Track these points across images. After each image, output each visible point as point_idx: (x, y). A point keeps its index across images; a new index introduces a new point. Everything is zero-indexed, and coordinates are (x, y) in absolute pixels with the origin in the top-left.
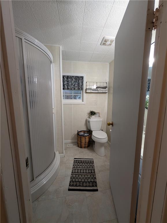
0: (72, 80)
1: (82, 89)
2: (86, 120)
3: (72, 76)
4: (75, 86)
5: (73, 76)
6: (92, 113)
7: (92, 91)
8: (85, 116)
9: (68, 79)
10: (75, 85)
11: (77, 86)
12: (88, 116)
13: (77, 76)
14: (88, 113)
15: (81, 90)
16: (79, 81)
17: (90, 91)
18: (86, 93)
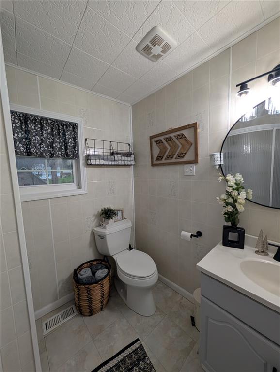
0: (42, 128)
1: (76, 156)
2: (93, 233)
3: (42, 118)
4: (53, 147)
5: (46, 119)
6: (108, 214)
7: (102, 162)
8: (89, 222)
9: (26, 124)
10: (52, 143)
11: (61, 148)
12: (96, 220)
13: (57, 121)
14: (94, 215)
15: (72, 158)
16: (64, 134)
17: (98, 162)
18: (89, 165)
